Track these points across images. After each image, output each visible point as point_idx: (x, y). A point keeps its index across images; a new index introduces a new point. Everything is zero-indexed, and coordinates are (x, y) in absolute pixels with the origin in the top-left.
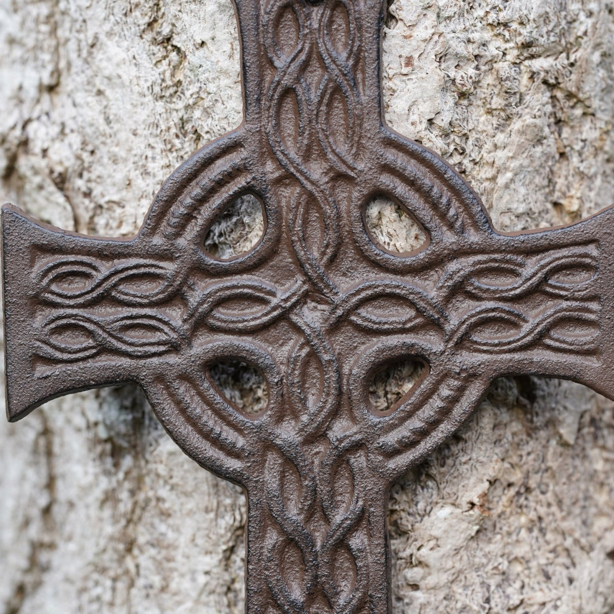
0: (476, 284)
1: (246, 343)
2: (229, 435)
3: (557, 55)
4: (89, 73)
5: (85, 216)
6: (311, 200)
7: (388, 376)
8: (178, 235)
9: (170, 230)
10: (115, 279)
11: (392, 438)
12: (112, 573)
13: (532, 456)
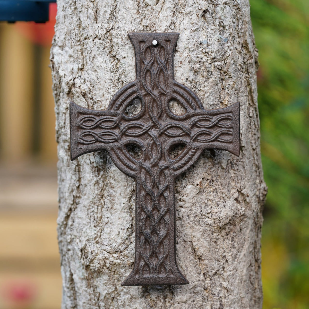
0: (199, 124)
1: (136, 139)
2: (131, 165)
3: (221, 61)
4: (93, 65)
5: (91, 105)
6: (154, 100)
7: (175, 149)
8: (118, 110)
9: (115, 108)
10: (100, 122)
11: (176, 166)
12: (97, 204)
13: (214, 172)
